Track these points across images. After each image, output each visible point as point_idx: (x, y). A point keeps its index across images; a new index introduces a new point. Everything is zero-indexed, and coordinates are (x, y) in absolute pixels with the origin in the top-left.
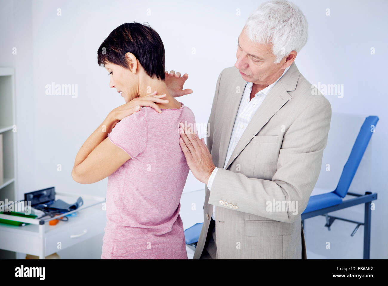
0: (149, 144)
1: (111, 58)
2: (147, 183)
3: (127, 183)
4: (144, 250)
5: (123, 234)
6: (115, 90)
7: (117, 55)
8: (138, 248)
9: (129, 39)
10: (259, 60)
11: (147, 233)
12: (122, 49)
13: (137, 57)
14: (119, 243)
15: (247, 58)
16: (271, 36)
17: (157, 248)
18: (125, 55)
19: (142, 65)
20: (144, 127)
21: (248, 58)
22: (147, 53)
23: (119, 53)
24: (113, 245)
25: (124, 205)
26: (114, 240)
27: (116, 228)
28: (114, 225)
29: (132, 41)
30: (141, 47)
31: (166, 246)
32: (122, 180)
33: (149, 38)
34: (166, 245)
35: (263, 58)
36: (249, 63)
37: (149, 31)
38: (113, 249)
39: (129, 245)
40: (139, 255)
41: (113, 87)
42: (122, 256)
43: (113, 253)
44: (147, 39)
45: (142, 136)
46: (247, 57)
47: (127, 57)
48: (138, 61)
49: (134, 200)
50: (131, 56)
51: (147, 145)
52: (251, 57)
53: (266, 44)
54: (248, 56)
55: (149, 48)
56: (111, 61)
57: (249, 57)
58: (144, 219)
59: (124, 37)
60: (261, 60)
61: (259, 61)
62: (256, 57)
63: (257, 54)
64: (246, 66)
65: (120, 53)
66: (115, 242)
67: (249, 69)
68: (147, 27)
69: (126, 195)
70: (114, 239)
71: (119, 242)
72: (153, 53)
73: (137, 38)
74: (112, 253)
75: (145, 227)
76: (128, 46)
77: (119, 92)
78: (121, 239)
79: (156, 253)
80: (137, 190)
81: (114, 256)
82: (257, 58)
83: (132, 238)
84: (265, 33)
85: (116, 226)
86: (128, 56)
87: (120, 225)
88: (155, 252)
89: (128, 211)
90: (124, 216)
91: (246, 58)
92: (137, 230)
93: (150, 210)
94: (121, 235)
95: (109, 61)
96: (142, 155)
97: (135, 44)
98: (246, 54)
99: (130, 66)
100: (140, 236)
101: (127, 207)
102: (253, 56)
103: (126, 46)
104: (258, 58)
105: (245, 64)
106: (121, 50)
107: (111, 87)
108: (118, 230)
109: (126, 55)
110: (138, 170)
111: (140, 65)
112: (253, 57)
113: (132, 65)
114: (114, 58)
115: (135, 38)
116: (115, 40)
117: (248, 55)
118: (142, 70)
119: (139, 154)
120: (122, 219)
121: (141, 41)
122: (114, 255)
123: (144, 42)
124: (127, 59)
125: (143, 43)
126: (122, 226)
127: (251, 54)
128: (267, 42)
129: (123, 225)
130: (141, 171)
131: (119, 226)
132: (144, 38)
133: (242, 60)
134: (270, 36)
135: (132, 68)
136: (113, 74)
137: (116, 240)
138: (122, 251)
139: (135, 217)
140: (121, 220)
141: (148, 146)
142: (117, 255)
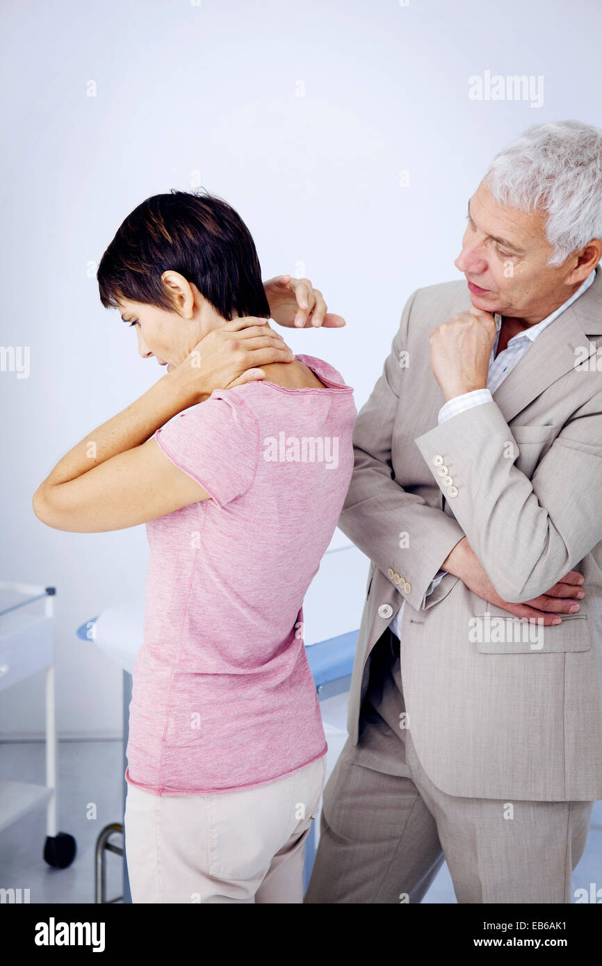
0: (260, 475)
1: (129, 289)
2: (249, 568)
3: (201, 568)
4: (242, 730)
5: (190, 692)
6: (153, 359)
7: (141, 281)
8: (228, 725)
9: (162, 238)
10: (512, 251)
11: (245, 687)
12: (150, 263)
13: (190, 278)
14: (182, 715)
15: (484, 247)
16: (545, 195)
17: (269, 722)
18: (160, 277)
19: (206, 295)
20: (252, 433)
21: (487, 247)
22: (211, 263)
23: (145, 275)
24: (165, 721)
25: (192, 621)
26: (168, 709)
27: (173, 678)
28: (166, 672)
29: (171, 241)
30: (194, 251)
31: (288, 714)
32: (188, 561)
33: (210, 226)
34: (287, 712)
35: (523, 246)
36: (488, 260)
37: (208, 209)
38: (166, 730)
39: (208, 718)
40: (231, 741)
41: (149, 354)
42: (188, 747)
43: (168, 739)
44: (205, 229)
45: (245, 455)
46: (486, 245)
47: (168, 282)
48: (194, 287)
49: (218, 606)
50: (174, 279)
51: (255, 475)
52: (494, 242)
53: (531, 211)
54: (486, 242)
55: (214, 251)
56: (131, 296)
57: (489, 245)
58: (240, 652)
59: (149, 234)
60: (516, 253)
61: (511, 255)
62: (506, 243)
63: (508, 236)
64: (481, 266)
65: (148, 274)
66: (170, 711)
67: (487, 273)
68: (202, 199)
69: (197, 596)
70: (168, 706)
71: (180, 712)
72: (226, 262)
73: (179, 231)
74: (164, 740)
75: (241, 671)
76: (163, 256)
77: (165, 364)
78: (187, 704)
79: (267, 734)
80: (225, 583)
81: (169, 747)
82: (507, 246)
83: (212, 703)
84: (531, 186)
85: (172, 674)
86: (169, 279)
87: (181, 671)
88: (266, 731)
89: (202, 635)
90: (192, 647)
91: (482, 246)
92: (222, 680)
93: (251, 630)
94: (185, 695)
95: (125, 296)
96: (240, 501)
97: (179, 247)
98: (484, 236)
99: (177, 302)
100: (230, 695)
101: (198, 625)
102: (499, 240)
103: (159, 255)
104: (510, 245)
105: (480, 260)
106: (148, 268)
107: (144, 357)
108: (179, 685)
109: (163, 278)
110: (229, 536)
111: (200, 298)
112: (500, 245)
113: (181, 297)
114: (135, 288)
115: (176, 234)
116: (132, 244)
117: (487, 239)
118: (206, 307)
119: (236, 499)
120: (187, 654)
121: (191, 237)
122: (169, 744)
123: (199, 239)
124: (167, 286)
125: (197, 243)
126: (187, 674)
127: (496, 235)
128: (535, 207)
129: (190, 671)
130: (236, 540)
131: (181, 674)
132: (198, 228)
133: (473, 252)
134: (543, 194)
135: (182, 305)
136: (140, 325)
137: (171, 709)
138: (189, 734)
139: (220, 649)
140: (183, 658)
141: (257, 478)
142: (178, 744)
